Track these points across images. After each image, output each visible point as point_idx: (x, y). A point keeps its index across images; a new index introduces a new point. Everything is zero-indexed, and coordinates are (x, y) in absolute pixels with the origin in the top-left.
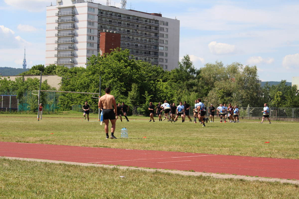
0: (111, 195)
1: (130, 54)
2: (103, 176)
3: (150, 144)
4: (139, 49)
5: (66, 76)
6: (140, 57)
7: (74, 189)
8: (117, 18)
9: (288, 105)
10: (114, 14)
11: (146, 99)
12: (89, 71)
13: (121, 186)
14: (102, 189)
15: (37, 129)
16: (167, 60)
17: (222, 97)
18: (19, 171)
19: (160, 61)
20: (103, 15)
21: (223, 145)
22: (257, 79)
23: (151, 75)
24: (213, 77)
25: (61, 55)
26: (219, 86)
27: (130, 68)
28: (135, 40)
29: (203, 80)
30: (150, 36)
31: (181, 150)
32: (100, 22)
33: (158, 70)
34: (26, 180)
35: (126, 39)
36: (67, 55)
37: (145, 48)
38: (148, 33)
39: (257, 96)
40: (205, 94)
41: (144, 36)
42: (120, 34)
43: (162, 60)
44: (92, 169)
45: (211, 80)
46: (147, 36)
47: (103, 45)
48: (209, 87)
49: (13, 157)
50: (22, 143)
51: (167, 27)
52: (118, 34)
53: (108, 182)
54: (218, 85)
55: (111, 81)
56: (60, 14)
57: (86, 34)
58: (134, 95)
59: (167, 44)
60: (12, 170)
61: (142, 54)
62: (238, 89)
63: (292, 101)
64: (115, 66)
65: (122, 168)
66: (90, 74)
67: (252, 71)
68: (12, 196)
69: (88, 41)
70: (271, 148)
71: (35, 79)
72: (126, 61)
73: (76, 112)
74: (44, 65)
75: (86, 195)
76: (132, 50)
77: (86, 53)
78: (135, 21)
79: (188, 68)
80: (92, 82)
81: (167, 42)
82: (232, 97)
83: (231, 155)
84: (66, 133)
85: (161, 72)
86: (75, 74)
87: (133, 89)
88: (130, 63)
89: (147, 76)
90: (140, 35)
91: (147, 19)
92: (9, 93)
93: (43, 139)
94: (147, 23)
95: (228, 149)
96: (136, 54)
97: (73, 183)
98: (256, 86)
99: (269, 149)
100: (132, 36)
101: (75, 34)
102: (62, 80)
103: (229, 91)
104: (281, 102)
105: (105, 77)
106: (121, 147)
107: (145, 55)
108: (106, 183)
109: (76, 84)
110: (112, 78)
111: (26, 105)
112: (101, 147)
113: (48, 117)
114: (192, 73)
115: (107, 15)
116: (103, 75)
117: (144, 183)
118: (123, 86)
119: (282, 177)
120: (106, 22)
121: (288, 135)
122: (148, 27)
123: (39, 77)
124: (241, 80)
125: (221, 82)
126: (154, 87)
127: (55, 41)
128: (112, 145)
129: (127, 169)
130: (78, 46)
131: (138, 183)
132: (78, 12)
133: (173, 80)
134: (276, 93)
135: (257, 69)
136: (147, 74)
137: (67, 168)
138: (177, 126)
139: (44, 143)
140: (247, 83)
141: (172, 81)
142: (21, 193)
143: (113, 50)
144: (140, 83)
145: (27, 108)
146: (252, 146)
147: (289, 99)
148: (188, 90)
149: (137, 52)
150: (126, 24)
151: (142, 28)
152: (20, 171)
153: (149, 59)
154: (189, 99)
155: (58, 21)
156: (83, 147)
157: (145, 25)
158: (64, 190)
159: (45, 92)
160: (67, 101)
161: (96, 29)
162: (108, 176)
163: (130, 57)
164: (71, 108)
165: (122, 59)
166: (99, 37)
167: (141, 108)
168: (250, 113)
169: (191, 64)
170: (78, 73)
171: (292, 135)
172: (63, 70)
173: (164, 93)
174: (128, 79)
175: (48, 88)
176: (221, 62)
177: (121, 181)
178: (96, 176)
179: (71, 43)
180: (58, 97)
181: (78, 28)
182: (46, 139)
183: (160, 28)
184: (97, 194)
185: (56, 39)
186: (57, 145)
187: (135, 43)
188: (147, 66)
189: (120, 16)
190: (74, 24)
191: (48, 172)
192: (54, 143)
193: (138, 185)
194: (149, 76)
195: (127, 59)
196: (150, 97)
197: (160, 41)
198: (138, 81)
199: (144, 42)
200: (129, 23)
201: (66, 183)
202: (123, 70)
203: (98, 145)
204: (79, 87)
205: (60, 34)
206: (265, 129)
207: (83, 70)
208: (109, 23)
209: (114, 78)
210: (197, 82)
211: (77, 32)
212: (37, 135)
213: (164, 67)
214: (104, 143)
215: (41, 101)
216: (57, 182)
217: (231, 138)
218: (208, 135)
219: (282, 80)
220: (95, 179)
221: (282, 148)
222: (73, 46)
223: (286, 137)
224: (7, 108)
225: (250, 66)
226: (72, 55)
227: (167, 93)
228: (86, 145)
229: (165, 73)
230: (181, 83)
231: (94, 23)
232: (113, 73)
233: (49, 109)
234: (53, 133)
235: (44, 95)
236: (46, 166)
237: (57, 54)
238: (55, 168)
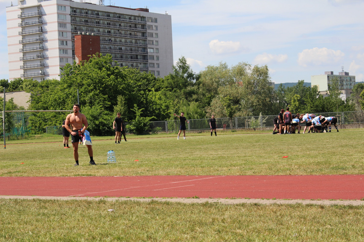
0: (98, 233)
1: (112, 59)
2: (87, 210)
3: (143, 168)
4: (124, 53)
5: (35, 92)
6: (125, 63)
7: (52, 229)
8: (94, 17)
9: (309, 110)
10: (90, 12)
11: (136, 114)
12: (64, 84)
13: (109, 221)
14: (87, 226)
15: (4, 159)
16: (159, 65)
17: (229, 106)
19: (150, 67)
20: (76, 13)
21: (232, 164)
22: (269, 81)
23: (140, 84)
24: (216, 82)
25: (28, 66)
26: (224, 93)
27: (114, 76)
28: (119, 43)
29: (204, 86)
30: (136, 37)
31: (182, 173)
32: (73, 23)
33: (148, 78)
35: (106, 42)
36: (35, 66)
37: (131, 52)
38: (133, 33)
39: (270, 101)
40: (208, 103)
41: (129, 37)
42: (99, 36)
43: (152, 65)
44: (74, 203)
45: (214, 86)
46: (132, 37)
47: (79, 51)
48: (212, 94)
51: (156, 24)
52: (97, 36)
53: (94, 217)
54: (222, 91)
55: (91, 94)
56: (23, 16)
57: (58, 38)
58: (121, 110)
59: (157, 45)
61: (128, 58)
62: (247, 94)
63: (312, 105)
64: (96, 76)
65: (110, 199)
66: (66, 87)
67: (262, 72)
69: (60, 47)
70: (290, 163)
72: (108, 69)
73: (52, 135)
74: (7, 80)
75: (67, 236)
76: (115, 55)
77: (59, 62)
78: (116, 19)
79: (185, 73)
80: (69, 97)
81: (157, 43)
82: (240, 104)
83: (243, 175)
84: (39, 161)
85: (153, 80)
86: (47, 88)
87: (119, 103)
88: (113, 71)
89: (135, 85)
90: (124, 36)
91: (131, 16)
93: (11, 171)
94: (131, 20)
95: (238, 168)
96: (120, 60)
97: (51, 222)
98: (268, 90)
99: (287, 165)
100: (114, 37)
101: (44, 40)
102: (31, 97)
103: (236, 98)
104: (300, 106)
105: (84, 90)
106: (108, 175)
107: (132, 60)
108: (92, 219)
109: (48, 101)
110: (92, 90)
112: (83, 176)
113: (17, 144)
114: (190, 79)
115: (82, 14)
116: (81, 88)
117: (137, 217)
118: (106, 99)
119: (304, 198)
120: (81, 23)
121: (309, 146)
122: (133, 25)
123: (2, 95)
124: (249, 83)
125: (225, 87)
126: (144, 99)
127: (19, 50)
128: (97, 172)
129: (117, 201)
130: (48, 53)
131: (131, 216)
132: (45, 12)
133: (168, 88)
134: (293, 97)
135: (269, 69)
136: (136, 83)
137: (42, 204)
138: (175, 144)
139: (13, 175)
140: (257, 87)
141: (166, 90)
143: (91, 56)
144: (128, 94)
146: (267, 163)
147: (309, 103)
148: (187, 100)
149: (122, 57)
150: (106, 23)
151: (126, 28)
153: (136, 65)
154: (189, 110)
155: (21, 24)
156: (62, 177)
157: (129, 23)
158: (40, 232)
159: (11, 113)
160: (39, 122)
161: (69, 32)
162: (94, 211)
163: (113, 64)
164: (44, 131)
165: (103, 66)
166: (73, 41)
167: (131, 124)
168: (264, 123)
169: (189, 68)
170: (50, 87)
171: (314, 146)
172: (32, 85)
173: (157, 105)
174: (112, 90)
175: (15, 107)
176: (225, 63)
177: (109, 216)
178: (78, 211)
179: (40, 51)
180: (28, 118)
181: (46, 32)
182: (15, 170)
183: (148, 26)
184: (81, 234)
185: (21, 46)
186: (29, 177)
187: (118, 46)
188: (134, 74)
189: (98, 14)
190: (41, 27)
191: (19, 211)
192: (25, 175)
193: (130, 219)
194: (138, 85)
195: (109, 66)
196: (141, 111)
197: (148, 42)
198: (124, 93)
199: (130, 45)
200: (109, 22)
201: (42, 223)
202: (106, 80)
203: (80, 174)
204: (53, 104)
205: (25, 40)
206: (282, 141)
207: (56, 83)
208: (85, 23)
209: (95, 91)
210: (197, 89)
211: (45, 36)
212: (4, 166)
213: (156, 73)
214: (87, 171)
215: (7, 124)
216: (30, 222)
217: (241, 154)
218: (213, 153)
219: (299, 81)
220: (77, 215)
221: (303, 163)
222: (42, 54)
223: (308, 149)
225: (259, 66)
226: (41, 66)
227: (161, 105)
228: (65, 174)
229: (157, 81)
230: (177, 92)
231: (66, 24)
232: (94, 84)
233: (17, 133)
234: (23, 163)
235: (11, 117)
236: (17, 204)
237: (23, 65)
238: (27, 206)
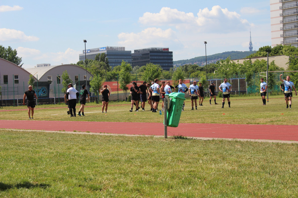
5: (293, 55)
18: (251, 152)
25: (287, 35)
34: (259, 161)
36: (293, 34)
49: (244, 138)
50: (253, 124)
60: (244, 151)
68: (245, 177)
71: (262, 60)
74: (270, 47)
92: (237, 76)
93: (273, 120)
102: (290, 60)
111: (254, 87)
113: (277, 98)
123: (265, 59)
127: (279, 21)
139: (275, 123)
142: (254, 174)
145: (256, 90)
152: (253, 152)
159: (273, 73)
160: (295, 81)
172: (290, 50)
175: (276, 68)
179: (297, 22)
182: (276, 120)
185: (281, 19)
186: (288, 125)
191: (280, 153)
192: (285, 123)
205: (285, 13)
212: (267, 116)
215: (270, 82)
216: (290, 162)
224: (236, 92)
233: (278, 90)
234: (283, 114)
235: (273, 76)
236: (278, 147)
237: (282, 34)
238: (287, 149)
